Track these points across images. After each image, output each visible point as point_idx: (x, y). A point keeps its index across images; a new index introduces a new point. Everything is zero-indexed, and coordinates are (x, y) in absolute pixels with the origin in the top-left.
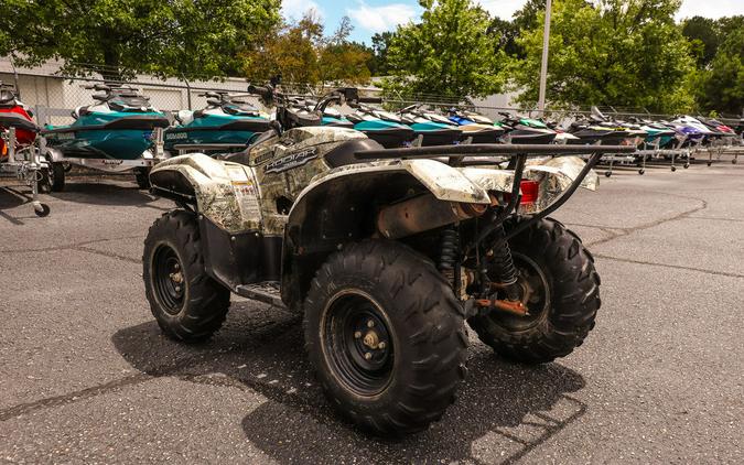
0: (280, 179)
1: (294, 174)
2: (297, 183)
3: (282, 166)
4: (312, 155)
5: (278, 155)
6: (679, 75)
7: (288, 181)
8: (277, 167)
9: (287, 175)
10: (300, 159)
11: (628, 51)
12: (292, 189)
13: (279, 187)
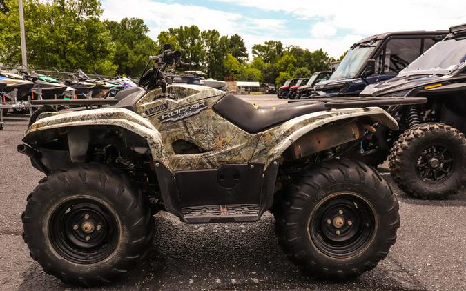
0: (178, 126)
1: (191, 121)
2: (195, 128)
3: (178, 115)
4: (202, 106)
5: (172, 107)
6: (108, 53)
7: (186, 127)
8: (174, 117)
9: (185, 123)
10: (194, 109)
11: (78, 35)
12: (192, 133)
13: (178, 133)
